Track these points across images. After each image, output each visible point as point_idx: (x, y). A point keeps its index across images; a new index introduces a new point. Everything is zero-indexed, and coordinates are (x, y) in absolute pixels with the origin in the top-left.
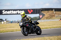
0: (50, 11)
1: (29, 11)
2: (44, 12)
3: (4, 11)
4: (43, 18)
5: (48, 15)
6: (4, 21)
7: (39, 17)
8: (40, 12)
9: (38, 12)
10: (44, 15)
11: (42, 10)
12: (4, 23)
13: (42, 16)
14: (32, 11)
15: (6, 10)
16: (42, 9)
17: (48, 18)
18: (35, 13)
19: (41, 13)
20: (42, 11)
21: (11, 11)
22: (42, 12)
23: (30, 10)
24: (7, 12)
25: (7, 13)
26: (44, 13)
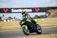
0: (56, 10)
1: (36, 10)
2: (50, 10)
4: (49, 16)
5: (54, 14)
6: (13, 19)
7: (46, 15)
9: (44, 11)
10: (51, 13)
12: (13, 21)
13: (48, 14)
14: (39, 9)
17: (54, 16)
18: (42, 11)
20: (48, 9)
22: (48, 10)
23: (37, 8)
26: (50, 12)
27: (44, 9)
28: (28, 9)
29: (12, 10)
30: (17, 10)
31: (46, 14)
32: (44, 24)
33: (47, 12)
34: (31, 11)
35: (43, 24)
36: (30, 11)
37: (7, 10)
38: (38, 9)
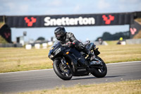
1: (105, 18)
3: (49, 18)
6: (47, 42)
7: (130, 32)
8: (132, 19)
9: (126, 21)
11: (135, 15)
12: (48, 46)
13: (135, 30)
15: (52, 17)
16: (137, 13)
18: (120, 22)
19: (134, 22)
20: (135, 18)
21: (63, 19)
22: (136, 20)
23: (107, 15)
24: (54, 20)
25: (55, 24)
27: (126, 16)
28: (84, 16)
29: (46, 19)
30: (59, 20)
31: (131, 30)
32: (125, 54)
33: (132, 25)
34: (93, 23)
35: (122, 54)
36: (90, 23)
37: (34, 20)
38: (110, 16)
